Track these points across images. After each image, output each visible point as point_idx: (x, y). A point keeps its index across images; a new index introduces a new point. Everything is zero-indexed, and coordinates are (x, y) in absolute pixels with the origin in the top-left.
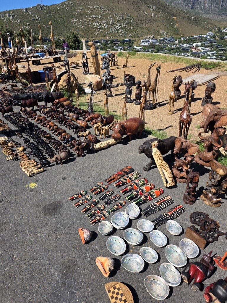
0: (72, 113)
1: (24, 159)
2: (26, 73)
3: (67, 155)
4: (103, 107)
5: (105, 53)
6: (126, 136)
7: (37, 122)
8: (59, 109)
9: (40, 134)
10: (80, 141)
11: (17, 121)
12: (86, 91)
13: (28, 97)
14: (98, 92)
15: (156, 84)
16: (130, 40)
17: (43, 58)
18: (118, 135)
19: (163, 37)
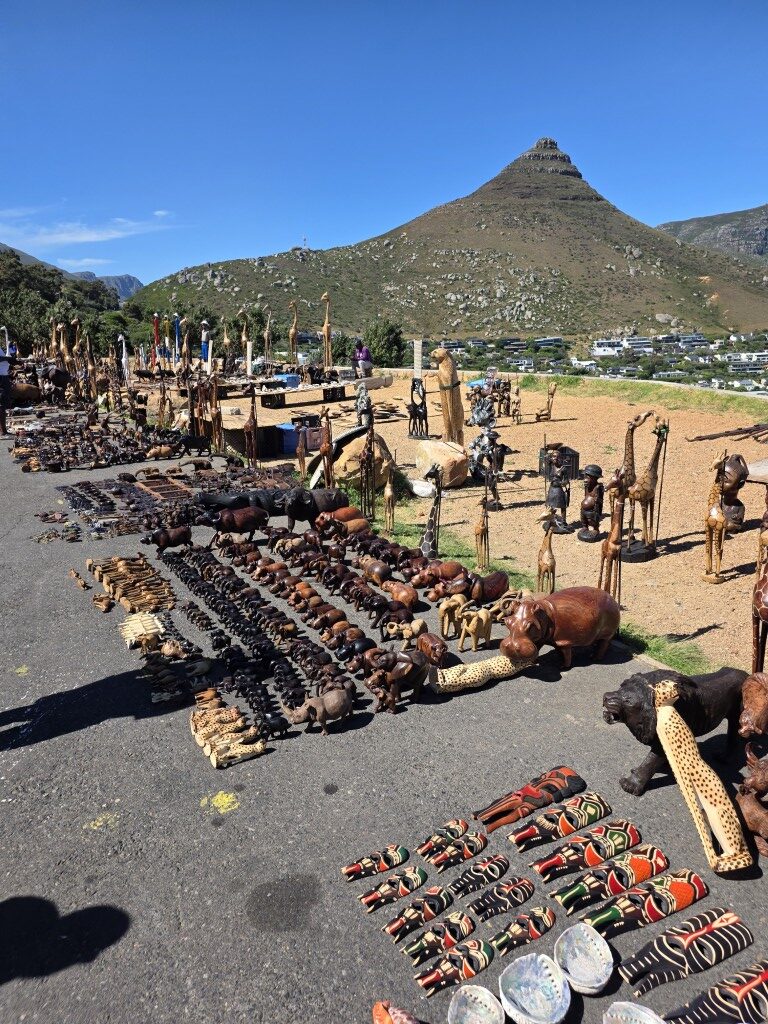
0: (368, 557)
1: (206, 702)
2: (242, 430)
3: (344, 700)
4: (472, 543)
5: (481, 377)
6: (553, 648)
7: (259, 580)
8: (330, 543)
9: (265, 620)
10: (391, 656)
11: (200, 573)
12: (416, 490)
13: (242, 502)
14: (454, 494)
15: (655, 478)
16: (556, 340)
17: (294, 390)
18: (524, 645)
19: (668, 333)
